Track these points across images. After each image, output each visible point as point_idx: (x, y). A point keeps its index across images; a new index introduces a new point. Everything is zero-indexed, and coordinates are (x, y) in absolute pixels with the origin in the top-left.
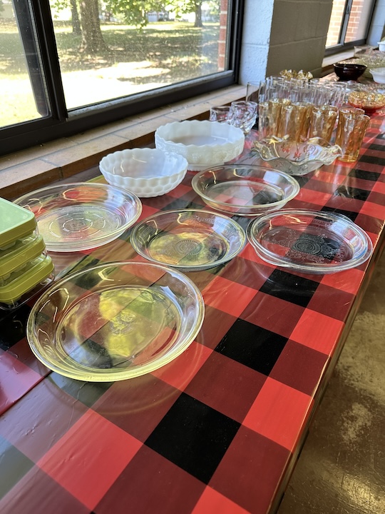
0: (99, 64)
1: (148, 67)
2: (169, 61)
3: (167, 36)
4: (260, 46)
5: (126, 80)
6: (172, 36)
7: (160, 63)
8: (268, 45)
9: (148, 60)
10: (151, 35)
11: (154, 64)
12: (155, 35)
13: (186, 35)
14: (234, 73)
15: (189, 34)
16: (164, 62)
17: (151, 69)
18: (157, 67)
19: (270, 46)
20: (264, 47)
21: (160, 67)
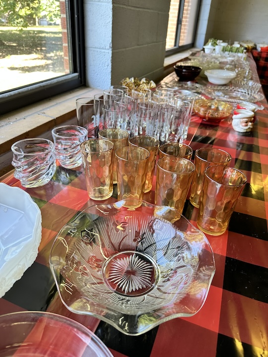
1: (35, 59)
2: (52, 54)
3: (52, 36)
4: (103, 51)
5: (16, 69)
6: (56, 36)
7: (45, 56)
8: (111, 49)
9: (35, 53)
10: (40, 35)
11: (40, 56)
12: (43, 35)
14: (80, 76)
16: (48, 55)
17: (37, 60)
18: (42, 59)
19: (112, 51)
20: (108, 51)
21: (45, 59)
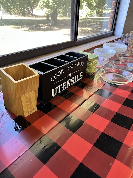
0: (56, 29)
13: (83, 21)
14: (113, 32)
15: (84, 21)
20: (123, 25)
